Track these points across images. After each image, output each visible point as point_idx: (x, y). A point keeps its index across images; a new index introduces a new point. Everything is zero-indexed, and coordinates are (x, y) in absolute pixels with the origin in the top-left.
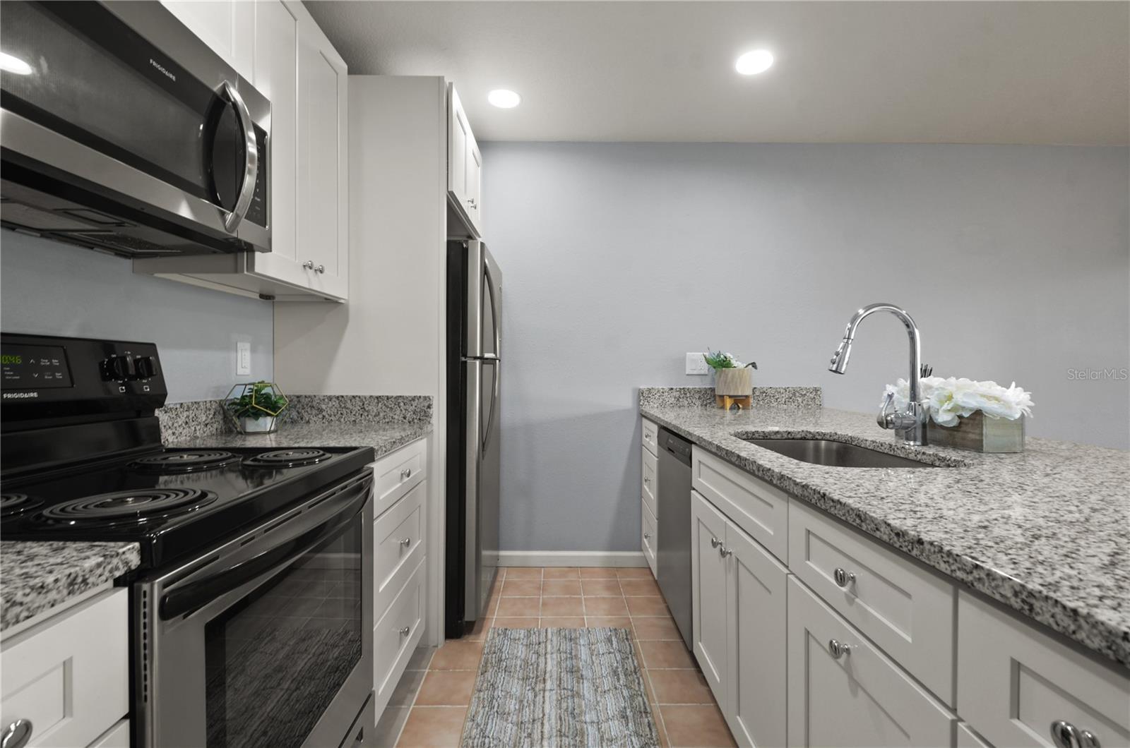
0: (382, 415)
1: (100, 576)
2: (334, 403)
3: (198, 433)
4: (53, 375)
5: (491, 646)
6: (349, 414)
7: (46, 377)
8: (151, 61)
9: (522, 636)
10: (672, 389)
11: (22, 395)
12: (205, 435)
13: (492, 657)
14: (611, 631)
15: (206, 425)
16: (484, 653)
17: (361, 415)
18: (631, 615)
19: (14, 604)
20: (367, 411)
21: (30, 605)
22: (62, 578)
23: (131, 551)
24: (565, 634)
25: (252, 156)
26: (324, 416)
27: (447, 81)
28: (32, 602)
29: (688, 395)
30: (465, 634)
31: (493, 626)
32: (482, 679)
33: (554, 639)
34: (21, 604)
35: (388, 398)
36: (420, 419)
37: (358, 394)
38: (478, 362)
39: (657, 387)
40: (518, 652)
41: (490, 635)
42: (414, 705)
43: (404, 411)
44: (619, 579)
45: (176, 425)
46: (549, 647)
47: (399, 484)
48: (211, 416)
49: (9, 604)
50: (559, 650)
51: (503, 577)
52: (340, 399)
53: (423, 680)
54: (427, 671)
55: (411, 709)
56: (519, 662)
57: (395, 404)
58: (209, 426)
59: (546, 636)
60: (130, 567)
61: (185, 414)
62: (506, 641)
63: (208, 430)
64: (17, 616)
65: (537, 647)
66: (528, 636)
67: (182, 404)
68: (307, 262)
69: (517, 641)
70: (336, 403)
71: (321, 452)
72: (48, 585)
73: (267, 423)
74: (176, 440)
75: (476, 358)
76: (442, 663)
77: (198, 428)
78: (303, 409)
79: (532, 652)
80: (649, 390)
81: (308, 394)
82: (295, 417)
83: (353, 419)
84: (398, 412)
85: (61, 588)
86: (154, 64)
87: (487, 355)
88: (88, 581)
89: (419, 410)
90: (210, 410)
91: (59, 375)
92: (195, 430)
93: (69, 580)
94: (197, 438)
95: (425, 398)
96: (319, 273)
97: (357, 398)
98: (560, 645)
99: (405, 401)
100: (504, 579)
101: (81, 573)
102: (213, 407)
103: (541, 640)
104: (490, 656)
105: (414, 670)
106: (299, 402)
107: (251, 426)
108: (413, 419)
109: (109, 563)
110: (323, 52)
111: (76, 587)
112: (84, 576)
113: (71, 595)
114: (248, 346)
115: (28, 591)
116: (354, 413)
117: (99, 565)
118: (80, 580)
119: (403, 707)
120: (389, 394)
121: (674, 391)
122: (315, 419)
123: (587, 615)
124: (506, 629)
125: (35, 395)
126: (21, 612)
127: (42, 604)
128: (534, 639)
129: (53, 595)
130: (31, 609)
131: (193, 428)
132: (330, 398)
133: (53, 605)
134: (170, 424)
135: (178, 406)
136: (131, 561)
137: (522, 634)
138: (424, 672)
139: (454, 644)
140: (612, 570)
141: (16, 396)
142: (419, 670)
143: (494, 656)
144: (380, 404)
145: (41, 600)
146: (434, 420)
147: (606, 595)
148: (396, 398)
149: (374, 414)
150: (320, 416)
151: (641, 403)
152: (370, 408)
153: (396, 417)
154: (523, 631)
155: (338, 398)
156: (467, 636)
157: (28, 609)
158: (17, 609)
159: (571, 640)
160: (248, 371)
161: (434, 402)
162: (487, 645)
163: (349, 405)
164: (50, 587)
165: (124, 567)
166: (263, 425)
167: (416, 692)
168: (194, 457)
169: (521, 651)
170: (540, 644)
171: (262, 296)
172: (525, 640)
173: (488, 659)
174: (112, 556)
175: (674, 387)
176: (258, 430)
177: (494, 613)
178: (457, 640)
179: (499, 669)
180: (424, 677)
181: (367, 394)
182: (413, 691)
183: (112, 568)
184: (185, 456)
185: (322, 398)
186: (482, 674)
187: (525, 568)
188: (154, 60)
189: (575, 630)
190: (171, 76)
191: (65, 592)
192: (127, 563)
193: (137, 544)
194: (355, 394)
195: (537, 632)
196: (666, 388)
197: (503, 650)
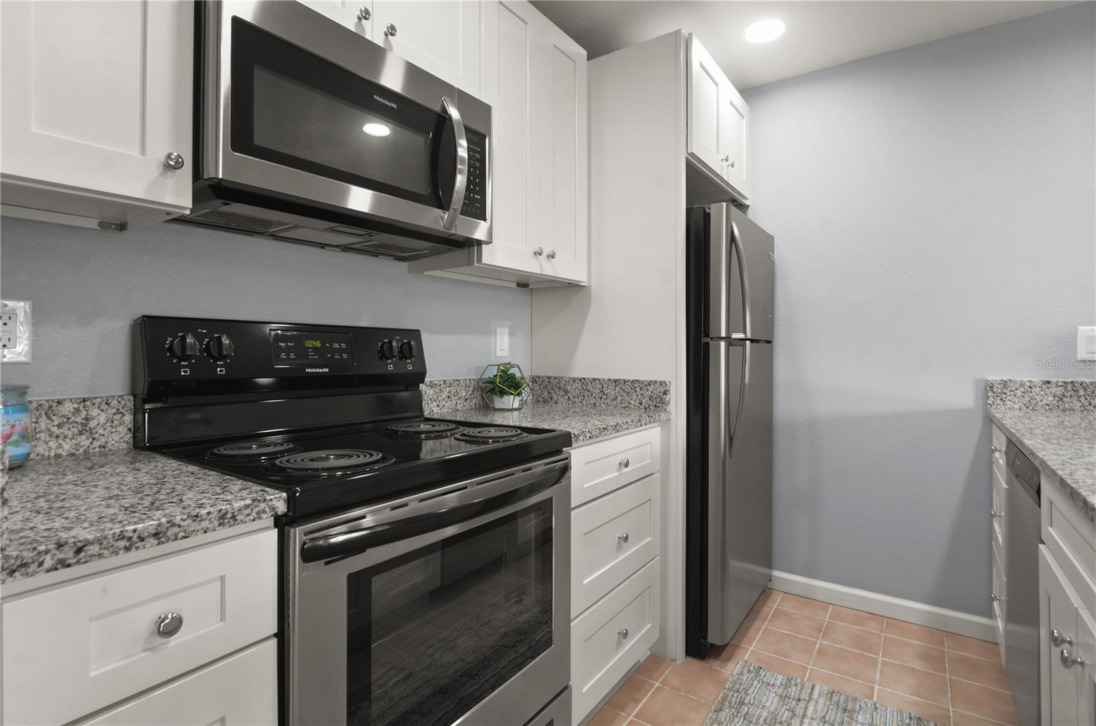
0: (619, 399)
1: (248, 515)
2: (577, 385)
3: (459, 407)
4: (341, 355)
5: (735, 682)
6: (590, 397)
7: (336, 357)
8: (375, 97)
9: (778, 683)
10: (1049, 382)
11: (318, 370)
12: (465, 408)
13: (733, 696)
14: (910, 718)
15: (466, 400)
16: (725, 688)
17: (601, 398)
18: (952, 707)
19: (173, 525)
20: (605, 395)
21: (186, 528)
22: (213, 513)
23: (278, 499)
24: (839, 701)
25: (463, 158)
26: (569, 398)
27: (685, 32)
28: (188, 525)
29: (1082, 392)
30: (710, 657)
31: (746, 659)
32: (714, 716)
33: (822, 701)
34: (179, 526)
35: (625, 382)
36: (655, 406)
37: (598, 377)
38: (723, 344)
39: (1019, 380)
40: (767, 701)
41: (738, 668)
42: (634, 717)
43: (640, 396)
44: (946, 650)
45: (439, 398)
46: (811, 709)
47: (617, 474)
48: (470, 392)
49: (169, 525)
50: (824, 717)
51: (775, 603)
52: (583, 381)
53: (650, 693)
54: (657, 684)
55: (629, 720)
56: (764, 714)
57: (632, 389)
58: (468, 401)
59: (811, 694)
60: (276, 513)
61: (448, 389)
62: (755, 682)
63: (468, 405)
64: (176, 535)
65: (794, 703)
66: (787, 685)
67: (445, 381)
68: (536, 248)
69: (769, 687)
70: (578, 385)
71: (519, 431)
72: (201, 515)
73: (512, 401)
74: (440, 411)
75: (722, 338)
76: (675, 682)
77: (459, 402)
78: (552, 390)
79: (785, 707)
80: (1005, 383)
81: (556, 375)
82: (547, 397)
83: (594, 402)
84: (635, 397)
85: (213, 520)
86: (378, 98)
87: (735, 336)
88: (237, 518)
89: (654, 396)
90: (469, 387)
91: (345, 356)
92: (456, 404)
93: (220, 515)
94: (457, 410)
95: (661, 383)
96: (551, 258)
97: (597, 381)
98: (827, 712)
99: (641, 386)
100: (775, 607)
101: (230, 511)
102: (472, 384)
103: (802, 697)
104: (731, 694)
105: (645, 679)
106: (549, 382)
107: (499, 402)
108: (649, 406)
109: (256, 507)
110: (557, 45)
111: (226, 520)
112: (233, 513)
113: (221, 527)
114: (506, 330)
115: (185, 517)
116: (594, 396)
117: (247, 507)
118: (229, 515)
119: (623, 714)
120: (626, 378)
121: (1053, 385)
122: (562, 399)
123: (879, 685)
124: (761, 668)
125: (327, 370)
126: (179, 532)
127: (196, 529)
128: (793, 692)
129: (205, 524)
130: (187, 531)
131: (454, 402)
132: (574, 380)
133: (205, 532)
134: (435, 397)
135: (442, 383)
136: (278, 508)
137: (780, 679)
138: (654, 685)
139: (695, 664)
140: (938, 634)
141: (314, 370)
142: (649, 681)
143: (736, 695)
144: (617, 388)
145: (195, 526)
146: (671, 408)
147: (917, 665)
148: (632, 382)
149: (612, 398)
150: (566, 397)
151: (989, 402)
152: (608, 391)
153: (633, 402)
154: (781, 677)
155: (580, 380)
156: (711, 660)
157: (185, 531)
158: (176, 530)
159: (845, 710)
160: (506, 353)
161: (671, 388)
162: (730, 679)
163: (590, 388)
164: (203, 517)
165: (270, 512)
166: (508, 403)
167: (639, 704)
168: (429, 426)
169: (771, 701)
170: (799, 700)
171: (519, 285)
172: (781, 690)
173: (727, 696)
174: (259, 501)
175: (1053, 380)
176: (504, 407)
177: (752, 644)
178: (701, 661)
179: (738, 713)
180: (652, 690)
181: (606, 377)
182: (637, 702)
183: (259, 510)
184: (422, 425)
185: (567, 380)
186: (715, 711)
187: (806, 599)
188: (377, 95)
189: (855, 700)
190: (393, 105)
191: (216, 523)
192: (274, 509)
193: (284, 495)
194: (595, 377)
195: (800, 685)
196: (1037, 380)
197: (750, 692)
